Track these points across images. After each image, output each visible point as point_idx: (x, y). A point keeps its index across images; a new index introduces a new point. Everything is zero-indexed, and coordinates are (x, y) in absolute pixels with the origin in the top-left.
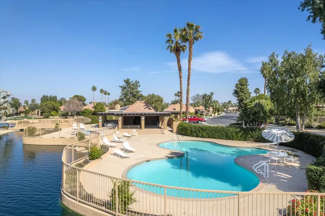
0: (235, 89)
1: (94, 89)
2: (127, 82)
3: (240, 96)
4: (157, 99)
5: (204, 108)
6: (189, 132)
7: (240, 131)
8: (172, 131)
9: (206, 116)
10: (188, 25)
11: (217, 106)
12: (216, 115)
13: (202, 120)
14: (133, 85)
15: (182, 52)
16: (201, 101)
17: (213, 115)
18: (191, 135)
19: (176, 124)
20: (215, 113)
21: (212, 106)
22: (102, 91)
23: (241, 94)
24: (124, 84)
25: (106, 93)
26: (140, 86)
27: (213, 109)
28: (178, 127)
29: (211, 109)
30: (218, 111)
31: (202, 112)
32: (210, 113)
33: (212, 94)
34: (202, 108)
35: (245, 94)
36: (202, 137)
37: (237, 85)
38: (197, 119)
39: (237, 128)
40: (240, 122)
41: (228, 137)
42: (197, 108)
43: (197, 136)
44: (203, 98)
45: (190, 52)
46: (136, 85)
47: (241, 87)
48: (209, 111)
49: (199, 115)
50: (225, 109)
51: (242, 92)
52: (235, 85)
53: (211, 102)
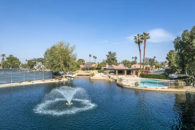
0: (167, 56)
1: (90, 56)
2: (110, 53)
3: (169, 60)
4: (128, 62)
5: (150, 66)
6: (145, 76)
7: (164, 76)
8: (138, 76)
9: (151, 70)
10: (144, 33)
11: (158, 65)
12: (157, 70)
13: (149, 72)
14: (113, 54)
15: (141, 43)
16: (148, 62)
17: (155, 70)
18: (146, 77)
19: (139, 73)
20: (156, 69)
21: (154, 65)
22: (94, 57)
23: (170, 59)
24: (108, 54)
25: (96, 58)
26: (116, 55)
27: (155, 66)
28: (140, 75)
29: (154, 66)
30: (159, 68)
31: (149, 68)
32: (153, 69)
33: (155, 57)
34: (149, 66)
35: (172, 59)
36: (150, 78)
37: (168, 54)
38: (147, 72)
39: (163, 75)
40: (165, 73)
41: (160, 78)
42: (146, 66)
43: (148, 78)
44: (150, 60)
45: (145, 45)
46: (115, 54)
47: (170, 55)
48: (153, 68)
49: (148, 70)
50: (163, 66)
51: (171, 58)
52: (167, 55)
53: (154, 63)
